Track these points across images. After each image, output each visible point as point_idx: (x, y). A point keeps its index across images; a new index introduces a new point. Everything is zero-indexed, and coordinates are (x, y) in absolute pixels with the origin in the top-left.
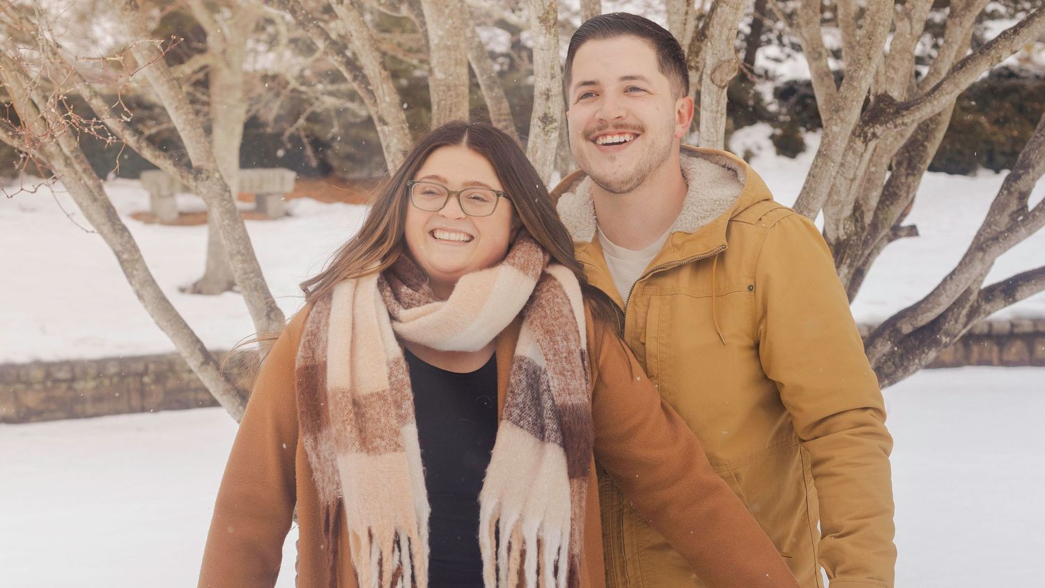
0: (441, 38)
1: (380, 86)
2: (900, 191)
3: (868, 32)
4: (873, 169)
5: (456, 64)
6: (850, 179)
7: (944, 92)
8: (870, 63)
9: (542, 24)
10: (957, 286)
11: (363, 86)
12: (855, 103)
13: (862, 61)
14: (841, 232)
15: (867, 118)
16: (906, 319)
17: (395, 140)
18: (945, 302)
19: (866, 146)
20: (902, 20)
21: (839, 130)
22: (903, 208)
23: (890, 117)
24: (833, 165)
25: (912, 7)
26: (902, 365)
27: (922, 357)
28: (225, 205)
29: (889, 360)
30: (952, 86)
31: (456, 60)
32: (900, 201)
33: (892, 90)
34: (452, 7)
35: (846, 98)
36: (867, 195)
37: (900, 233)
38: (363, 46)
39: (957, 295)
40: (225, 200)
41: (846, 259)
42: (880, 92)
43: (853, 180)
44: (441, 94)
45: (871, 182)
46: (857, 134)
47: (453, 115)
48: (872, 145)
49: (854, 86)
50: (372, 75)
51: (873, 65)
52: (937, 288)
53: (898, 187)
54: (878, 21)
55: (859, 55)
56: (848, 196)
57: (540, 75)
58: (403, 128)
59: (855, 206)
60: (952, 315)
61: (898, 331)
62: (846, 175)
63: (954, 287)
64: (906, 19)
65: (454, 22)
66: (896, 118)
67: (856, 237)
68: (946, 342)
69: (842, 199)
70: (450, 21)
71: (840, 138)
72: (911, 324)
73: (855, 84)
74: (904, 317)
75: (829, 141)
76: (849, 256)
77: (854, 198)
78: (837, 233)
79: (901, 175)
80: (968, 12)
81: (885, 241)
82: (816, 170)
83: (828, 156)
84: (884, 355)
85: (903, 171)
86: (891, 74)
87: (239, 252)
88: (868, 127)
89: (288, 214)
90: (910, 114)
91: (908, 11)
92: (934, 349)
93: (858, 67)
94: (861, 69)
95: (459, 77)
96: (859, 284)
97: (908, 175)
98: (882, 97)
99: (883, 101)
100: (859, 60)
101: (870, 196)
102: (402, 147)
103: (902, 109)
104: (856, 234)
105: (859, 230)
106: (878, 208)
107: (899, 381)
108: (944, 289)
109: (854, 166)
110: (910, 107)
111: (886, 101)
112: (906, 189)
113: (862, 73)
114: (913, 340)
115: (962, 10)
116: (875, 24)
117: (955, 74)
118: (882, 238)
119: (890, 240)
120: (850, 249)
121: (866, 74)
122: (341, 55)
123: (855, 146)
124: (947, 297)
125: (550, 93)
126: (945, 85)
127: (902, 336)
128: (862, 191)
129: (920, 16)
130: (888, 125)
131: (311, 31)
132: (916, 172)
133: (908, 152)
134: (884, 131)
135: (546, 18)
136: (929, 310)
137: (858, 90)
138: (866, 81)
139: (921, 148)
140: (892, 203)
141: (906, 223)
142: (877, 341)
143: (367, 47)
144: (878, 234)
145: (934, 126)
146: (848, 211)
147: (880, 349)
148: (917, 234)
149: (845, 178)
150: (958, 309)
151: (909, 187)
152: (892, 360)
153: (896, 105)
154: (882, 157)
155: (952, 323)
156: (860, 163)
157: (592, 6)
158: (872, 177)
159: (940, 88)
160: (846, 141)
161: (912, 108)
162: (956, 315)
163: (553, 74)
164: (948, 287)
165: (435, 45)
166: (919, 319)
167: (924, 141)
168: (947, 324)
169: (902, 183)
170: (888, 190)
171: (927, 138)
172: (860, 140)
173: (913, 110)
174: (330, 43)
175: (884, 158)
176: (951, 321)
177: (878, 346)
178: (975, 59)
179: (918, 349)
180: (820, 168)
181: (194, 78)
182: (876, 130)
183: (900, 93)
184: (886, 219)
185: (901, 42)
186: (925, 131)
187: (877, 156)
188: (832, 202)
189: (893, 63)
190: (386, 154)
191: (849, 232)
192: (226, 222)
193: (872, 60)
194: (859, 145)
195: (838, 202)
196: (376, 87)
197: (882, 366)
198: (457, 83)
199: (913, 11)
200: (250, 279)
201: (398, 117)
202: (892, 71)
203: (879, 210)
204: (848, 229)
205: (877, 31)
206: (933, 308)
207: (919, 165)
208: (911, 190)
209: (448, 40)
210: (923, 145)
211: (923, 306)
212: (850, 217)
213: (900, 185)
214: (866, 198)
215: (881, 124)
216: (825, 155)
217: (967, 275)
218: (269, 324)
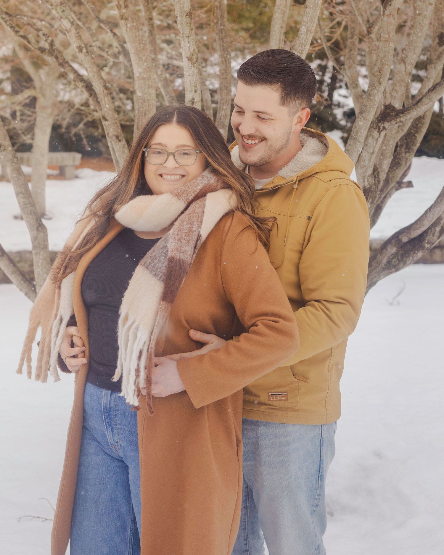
0: (140, 73)
1: (103, 99)
2: (402, 161)
3: (379, 68)
4: (384, 148)
5: (149, 88)
6: (371, 153)
7: (424, 104)
8: (380, 86)
9: (189, 61)
10: (434, 215)
11: (95, 99)
12: (371, 109)
13: (375, 85)
14: (366, 183)
15: (380, 118)
16: (404, 234)
17: (112, 130)
18: (427, 224)
19: (380, 134)
20: (400, 63)
21: (362, 124)
22: (403, 171)
23: (393, 117)
24: (359, 144)
25: (405, 57)
26: (403, 260)
27: (414, 256)
28: (14, 165)
29: (395, 257)
30: (428, 100)
31: (149, 85)
32: (402, 167)
33: (395, 103)
34: (147, 56)
35: (366, 106)
36: (381, 163)
37: (402, 185)
38: (94, 76)
39: (433, 221)
40: (14, 163)
41: (369, 199)
42: (387, 103)
43: (372, 153)
44: (140, 104)
45: (383, 155)
46: (374, 127)
47: (146, 116)
48: (383, 133)
49: (371, 99)
50: (99, 93)
51: (382, 87)
52: (422, 216)
53: (400, 159)
54: (385, 62)
55: (374, 81)
56: (369, 163)
57: (188, 90)
58: (116, 123)
59: (374, 169)
60: (431, 232)
61: (400, 241)
62: (368, 151)
63: (431, 216)
64: (402, 63)
65: (147, 64)
66: (396, 118)
67: (375, 187)
68: (428, 247)
69: (366, 164)
70: (146, 64)
71: (363, 129)
72: (407, 236)
73: (372, 98)
74: (403, 233)
75: (357, 131)
76: (371, 197)
77: (374, 164)
78: (364, 184)
79: (403, 153)
80: (439, 61)
81: (394, 189)
82: (350, 147)
83: (356, 139)
84: (392, 254)
85: (403, 150)
86: (394, 94)
87: (21, 193)
88: (380, 123)
89: (77, 177)
90: (404, 116)
91: (403, 59)
92: (421, 251)
93: (373, 88)
94: (375, 89)
95: (150, 95)
96: (379, 214)
97: (406, 152)
98: (388, 106)
99: (389, 108)
100: (374, 84)
101: (383, 163)
102: (115, 133)
103: (400, 113)
104: (375, 184)
105: (377, 182)
106: (389, 171)
107: (401, 269)
108: (426, 216)
109: (373, 146)
110: (404, 112)
111: (391, 109)
112: (405, 160)
113: (375, 91)
114: (409, 246)
115: (435, 60)
116: (383, 64)
117: (430, 93)
118: (392, 188)
119: (397, 190)
120: (372, 193)
121: (378, 92)
122: (83, 82)
123: (373, 134)
124: (428, 221)
125: (194, 101)
126: (424, 100)
127: (402, 244)
128: (378, 160)
129: (410, 62)
130: (392, 122)
131: (66, 68)
132: (410, 151)
133: (406, 139)
134: (389, 125)
135: (192, 58)
136: (418, 229)
137: (373, 101)
138: (378, 96)
139: (413, 137)
140: (397, 168)
141: (406, 180)
142: (388, 246)
143: (96, 77)
144: (389, 186)
145: (420, 125)
146: (370, 171)
147: (389, 251)
148: (412, 186)
149: (368, 152)
150: (434, 228)
151: (407, 159)
152: (397, 257)
153: (396, 111)
154: (389, 141)
155: (431, 236)
156: (376, 143)
157: (225, 56)
158: (384, 152)
159: (421, 101)
160: (367, 130)
161: (405, 113)
162: (433, 232)
163: (196, 90)
164: (428, 216)
165: (137, 77)
166: (412, 234)
167: (415, 133)
168: (428, 237)
169: (403, 157)
170: (395, 161)
171: (417, 132)
172: (376, 130)
173: (406, 114)
174: (77, 75)
175: (391, 142)
176: (430, 235)
177: (389, 249)
178: (441, 85)
179: (412, 251)
180: (352, 146)
181: (24, 103)
182: (385, 125)
183: (399, 104)
184: (394, 177)
185: (400, 76)
186: (416, 128)
187: (387, 140)
188: (361, 166)
189: (395, 88)
190: (107, 138)
191: (370, 183)
192: (15, 175)
193: (381, 85)
194: (375, 133)
195: (365, 166)
196: (101, 99)
197: (391, 260)
198: (149, 98)
199: (406, 59)
200: (28, 208)
201: (114, 117)
202: (395, 93)
203: (390, 172)
204: (370, 182)
205: (384, 68)
206: (420, 227)
207: (412, 147)
208: (408, 161)
209: (144, 74)
210: (414, 136)
211: (414, 226)
212: (371, 175)
213: (402, 158)
214: (381, 164)
215: (388, 122)
216: (354, 138)
217: (439, 209)
218: (38, 233)
